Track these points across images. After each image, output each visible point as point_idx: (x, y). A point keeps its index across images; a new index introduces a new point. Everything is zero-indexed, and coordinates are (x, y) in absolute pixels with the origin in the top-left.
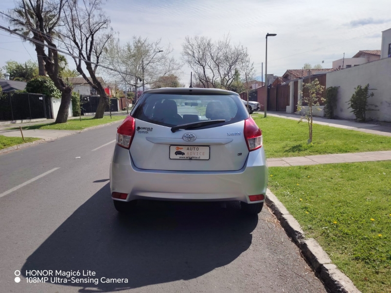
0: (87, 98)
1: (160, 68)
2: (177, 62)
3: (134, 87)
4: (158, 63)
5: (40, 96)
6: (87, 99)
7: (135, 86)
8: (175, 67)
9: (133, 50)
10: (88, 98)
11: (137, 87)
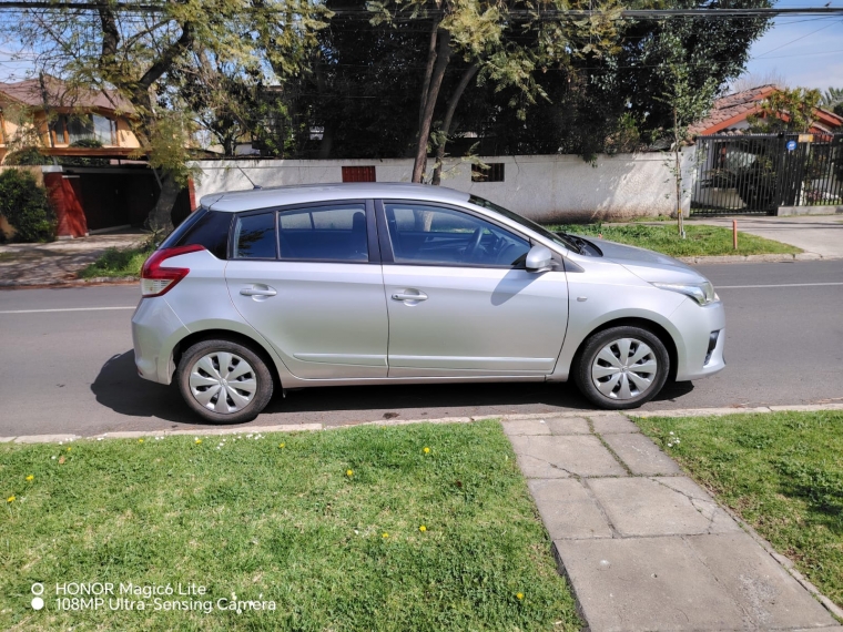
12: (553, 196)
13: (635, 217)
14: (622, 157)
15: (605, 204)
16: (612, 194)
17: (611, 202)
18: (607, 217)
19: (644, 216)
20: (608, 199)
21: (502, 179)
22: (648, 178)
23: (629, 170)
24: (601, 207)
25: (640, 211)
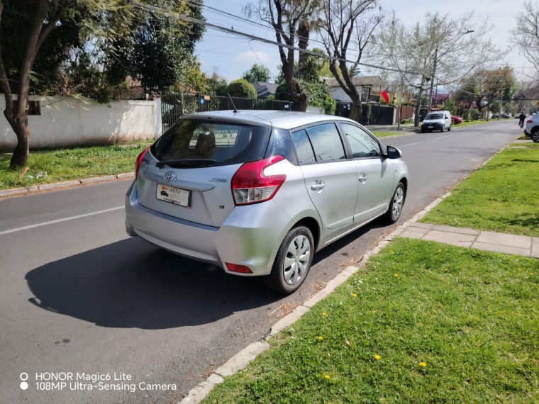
0: (346, 105)
1: (463, 59)
2: (496, 48)
3: (418, 90)
4: (461, 52)
5: (286, 104)
6: (347, 107)
7: (420, 87)
8: (492, 55)
9: (423, 35)
10: (349, 105)
11: (423, 90)
12: (81, 127)
13: (134, 141)
14: (122, 102)
15: (116, 132)
16: (119, 125)
17: (119, 131)
18: (117, 141)
19: (139, 140)
20: (117, 128)
21: (39, 114)
22: (138, 116)
23: (126, 110)
24: (113, 134)
25: (137, 138)
